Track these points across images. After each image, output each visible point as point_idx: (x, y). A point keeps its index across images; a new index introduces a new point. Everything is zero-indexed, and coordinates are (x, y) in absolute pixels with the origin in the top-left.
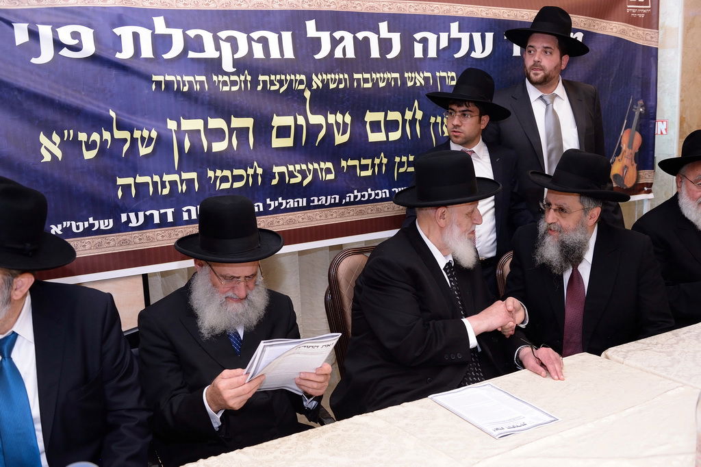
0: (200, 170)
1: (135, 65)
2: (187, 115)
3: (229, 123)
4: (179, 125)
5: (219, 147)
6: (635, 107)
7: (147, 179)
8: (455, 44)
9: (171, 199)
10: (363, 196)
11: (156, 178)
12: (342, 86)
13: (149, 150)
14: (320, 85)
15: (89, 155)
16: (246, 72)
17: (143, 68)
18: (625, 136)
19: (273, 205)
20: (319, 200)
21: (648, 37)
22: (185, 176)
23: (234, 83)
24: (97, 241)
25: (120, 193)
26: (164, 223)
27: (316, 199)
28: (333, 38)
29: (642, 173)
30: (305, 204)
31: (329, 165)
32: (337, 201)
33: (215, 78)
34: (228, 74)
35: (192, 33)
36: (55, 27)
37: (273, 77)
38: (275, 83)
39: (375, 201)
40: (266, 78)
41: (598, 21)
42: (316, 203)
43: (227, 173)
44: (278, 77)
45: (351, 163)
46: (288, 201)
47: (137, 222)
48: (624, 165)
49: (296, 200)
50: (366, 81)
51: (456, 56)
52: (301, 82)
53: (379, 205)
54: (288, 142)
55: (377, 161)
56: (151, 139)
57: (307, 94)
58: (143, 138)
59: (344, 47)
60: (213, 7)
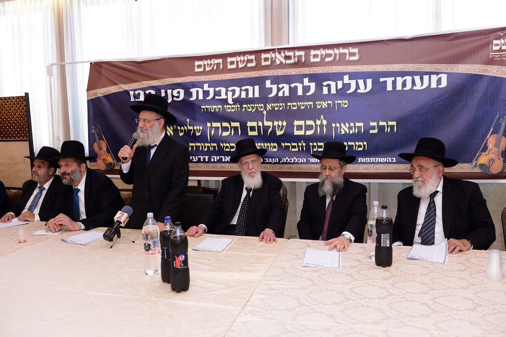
0: (218, 143)
1: (196, 102)
2: (214, 121)
3: (230, 124)
4: (211, 125)
5: (225, 134)
6: (501, 120)
7: (199, 144)
8: (347, 86)
9: (208, 153)
10: (291, 160)
11: (202, 144)
12: (281, 109)
13: (200, 134)
14: (271, 109)
15: (181, 134)
16: (238, 104)
17: (198, 103)
18: (491, 139)
20: (268, 160)
22: (213, 144)
23: (233, 108)
25: (190, 149)
26: (204, 162)
27: (267, 159)
28: (278, 88)
31: (276, 144)
32: (278, 161)
33: (225, 106)
34: (231, 105)
35: (217, 89)
36: (173, 89)
37: (249, 105)
38: (250, 108)
39: (297, 163)
40: (246, 106)
42: (267, 161)
43: (228, 145)
44: (251, 105)
45: (286, 144)
47: (195, 160)
48: (490, 159)
50: (294, 106)
51: (348, 92)
52: (261, 107)
53: (300, 166)
54: (255, 133)
55: (300, 144)
56: (200, 130)
57: (265, 113)
58: (197, 129)
59: (284, 91)
60: (228, 78)
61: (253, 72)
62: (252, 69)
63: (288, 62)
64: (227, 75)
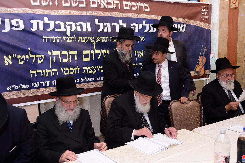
0: (58, 68)
1: (37, 33)
2: (55, 50)
3: (69, 53)
4: (52, 53)
5: (65, 61)
6: (204, 49)
7: (41, 71)
8: (144, 27)
9: (49, 78)
11: (44, 71)
12: (106, 41)
13: (42, 61)
14: (99, 41)
15: (21, 63)
16: (74, 36)
17: (40, 34)
18: (200, 59)
19: (83, 80)
20: (98, 79)
21: (208, 26)
22: (54, 70)
23: (70, 39)
24: (23, 92)
25: (31, 76)
26: (46, 86)
28: (104, 25)
29: (206, 71)
30: (93, 80)
33: (64, 38)
34: (68, 36)
35: (57, 23)
36: (11, 19)
37: (83, 38)
38: (84, 40)
40: (81, 38)
41: (191, 21)
43: (68, 69)
44: (85, 38)
46: (88, 79)
47: (37, 85)
48: (200, 68)
49: (90, 79)
51: (145, 31)
52: (93, 39)
54: (88, 59)
56: (42, 58)
57: (95, 43)
58: (39, 57)
59: (107, 28)
60: (64, 14)
61: (85, 12)
62: (82, 9)
63: (109, 7)
64: (63, 11)
